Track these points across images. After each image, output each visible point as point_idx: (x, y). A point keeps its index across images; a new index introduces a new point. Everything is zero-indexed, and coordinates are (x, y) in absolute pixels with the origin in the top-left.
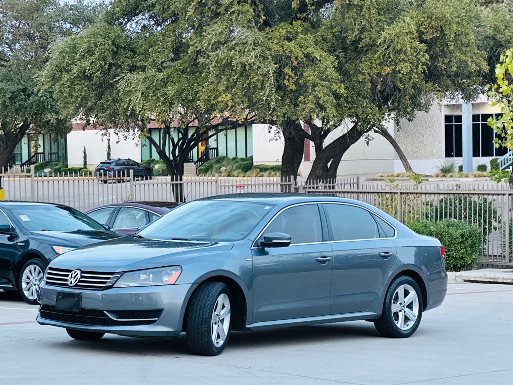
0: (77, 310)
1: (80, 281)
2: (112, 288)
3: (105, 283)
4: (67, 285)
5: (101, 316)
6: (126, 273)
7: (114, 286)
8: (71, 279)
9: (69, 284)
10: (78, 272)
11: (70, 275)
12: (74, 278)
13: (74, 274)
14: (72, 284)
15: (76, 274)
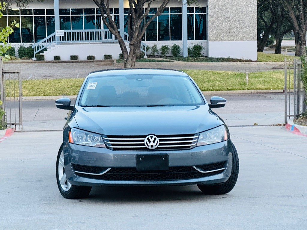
0: (168, 169)
3: (190, 143)
4: (146, 149)
5: (190, 171)
6: (201, 134)
7: (197, 145)
8: (150, 143)
9: (150, 148)
10: (154, 137)
11: (146, 140)
12: (154, 142)
13: (150, 138)
14: (153, 147)
15: (153, 138)
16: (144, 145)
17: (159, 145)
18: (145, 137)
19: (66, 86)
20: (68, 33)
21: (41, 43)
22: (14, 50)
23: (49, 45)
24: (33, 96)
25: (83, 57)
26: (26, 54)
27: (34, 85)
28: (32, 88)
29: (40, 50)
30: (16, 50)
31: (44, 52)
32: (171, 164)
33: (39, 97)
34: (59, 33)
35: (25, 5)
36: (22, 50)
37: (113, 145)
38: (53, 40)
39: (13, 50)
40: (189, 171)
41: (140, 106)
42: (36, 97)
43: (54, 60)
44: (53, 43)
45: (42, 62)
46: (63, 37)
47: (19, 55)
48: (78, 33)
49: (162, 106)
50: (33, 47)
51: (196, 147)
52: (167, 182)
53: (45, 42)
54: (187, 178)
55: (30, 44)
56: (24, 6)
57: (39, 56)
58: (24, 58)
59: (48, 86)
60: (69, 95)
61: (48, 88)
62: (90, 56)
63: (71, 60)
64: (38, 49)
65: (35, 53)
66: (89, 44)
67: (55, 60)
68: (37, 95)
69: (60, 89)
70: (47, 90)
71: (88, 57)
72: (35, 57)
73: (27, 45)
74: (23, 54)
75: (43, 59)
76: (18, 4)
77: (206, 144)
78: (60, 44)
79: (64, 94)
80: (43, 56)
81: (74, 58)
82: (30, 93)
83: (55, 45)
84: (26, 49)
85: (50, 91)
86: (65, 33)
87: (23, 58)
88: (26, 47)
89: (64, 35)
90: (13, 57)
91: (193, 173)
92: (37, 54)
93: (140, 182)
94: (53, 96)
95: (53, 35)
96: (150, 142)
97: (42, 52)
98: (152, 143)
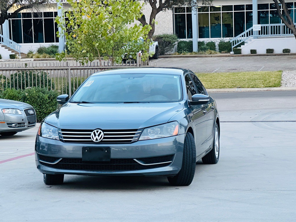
0: (109, 160)
1: (104, 138)
2: (138, 141)
3: (132, 138)
4: (92, 142)
5: (132, 163)
6: (145, 129)
7: (140, 140)
8: (95, 137)
9: (94, 141)
10: (100, 131)
11: (92, 133)
12: (99, 135)
13: (96, 133)
14: (97, 140)
15: (99, 133)
16: (90, 138)
17: (103, 139)
18: (92, 131)
19: (243, 79)
20: (264, 27)
21: (238, 38)
22: (215, 45)
23: (246, 39)
24: (209, 88)
25: (278, 50)
26: (225, 48)
27: (214, 77)
28: (210, 81)
29: (237, 44)
30: (217, 44)
31: (241, 46)
32: (113, 156)
33: (214, 89)
34: (256, 27)
35: (210, 2)
36: (221, 45)
37: (64, 138)
38: (250, 35)
39: (213, 45)
40: (130, 163)
41: (117, 103)
42: (212, 89)
43: (250, 53)
44: (250, 37)
45: (239, 56)
46: (259, 31)
47: (219, 49)
48: (274, 27)
49: (138, 103)
50: (231, 41)
51: (138, 142)
52: (113, 172)
53: (242, 36)
54: (128, 170)
55: (230, 39)
56: (209, 4)
57: (236, 50)
58: (224, 52)
59: (225, 79)
60: (243, 88)
61: (226, 80)
62: (285, 49)
63: (267, 53)
64: (236, 44)
65: (233, 47)
66: (285, 37)
67: (252, 54)
68: (214, 87)
69: (236, 82)
70: (223, 83)
71: (284, 50)
72: (233, 51)
73: (227, 40)
74: (223, 48)
75: (240, 53)
76: (203, 2)
77: (149, 139)
78: (258, 38)
79: (238, 87)
80: (240, 50)
81: (270, 51)
82: (207, 86)
83: (252, 40)
84: (226, 43)
85: (226, 84)
86: (262, 27)
87: (222, 52)
88: (226, 41)
89: (260, 30)
90: (213, 51)
91: (134, 165)
92: (235, 48)
93: (87, 171)
94: (228, 89)
95: (250, 29)
96: (95, 135)
97: (239, 46)
98: (97, 137)
